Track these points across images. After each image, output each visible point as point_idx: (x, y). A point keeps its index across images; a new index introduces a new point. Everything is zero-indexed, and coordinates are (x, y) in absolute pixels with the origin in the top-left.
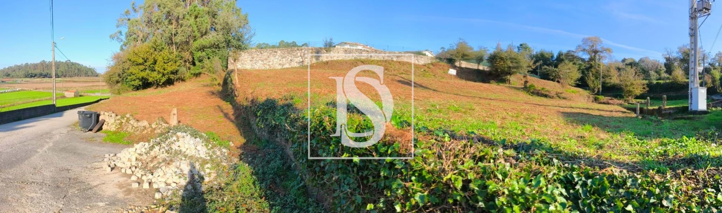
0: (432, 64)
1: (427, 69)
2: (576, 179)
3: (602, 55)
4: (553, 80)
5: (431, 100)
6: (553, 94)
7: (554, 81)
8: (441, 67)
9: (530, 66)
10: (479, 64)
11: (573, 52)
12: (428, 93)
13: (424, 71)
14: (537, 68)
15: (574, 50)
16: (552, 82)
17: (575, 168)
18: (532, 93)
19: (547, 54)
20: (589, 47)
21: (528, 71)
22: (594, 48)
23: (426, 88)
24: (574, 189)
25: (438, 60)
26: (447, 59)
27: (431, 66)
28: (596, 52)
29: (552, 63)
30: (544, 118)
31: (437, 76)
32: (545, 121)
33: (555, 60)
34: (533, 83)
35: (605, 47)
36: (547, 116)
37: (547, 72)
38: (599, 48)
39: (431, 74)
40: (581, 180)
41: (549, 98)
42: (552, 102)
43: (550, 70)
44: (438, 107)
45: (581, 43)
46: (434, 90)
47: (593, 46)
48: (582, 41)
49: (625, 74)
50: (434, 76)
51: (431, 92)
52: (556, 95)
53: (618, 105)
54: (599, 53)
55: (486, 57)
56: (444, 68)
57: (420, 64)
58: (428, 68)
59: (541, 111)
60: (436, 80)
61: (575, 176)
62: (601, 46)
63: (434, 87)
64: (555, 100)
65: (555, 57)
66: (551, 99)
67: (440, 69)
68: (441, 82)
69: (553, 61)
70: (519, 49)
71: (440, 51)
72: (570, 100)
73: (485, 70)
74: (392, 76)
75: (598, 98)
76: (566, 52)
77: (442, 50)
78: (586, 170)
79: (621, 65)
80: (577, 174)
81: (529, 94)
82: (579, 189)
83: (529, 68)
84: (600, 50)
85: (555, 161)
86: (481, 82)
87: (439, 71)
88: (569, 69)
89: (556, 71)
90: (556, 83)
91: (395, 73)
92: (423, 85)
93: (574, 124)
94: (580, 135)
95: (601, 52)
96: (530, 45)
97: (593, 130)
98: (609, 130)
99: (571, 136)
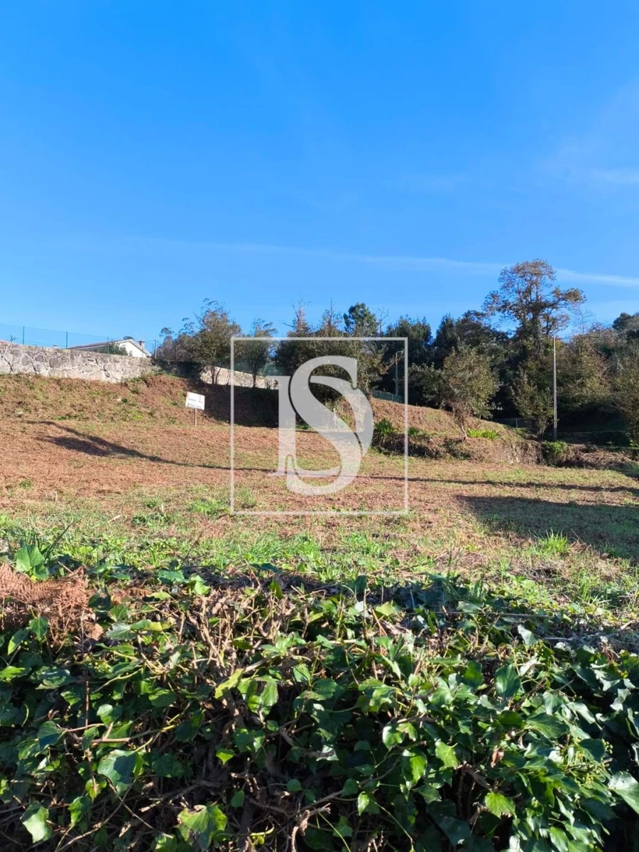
0: (144, 380)
1: (131, 397)
2: (607, 685)
3: (554, 313)
4: (433, 405)
5: (145, 489)
6: (436, 444)
7: (437, 408)
8: (165, 389)
9: (375, 370)
10: (255, 374)
11: (477, 314)
12: (136, 468)
13: (125, 401)
14: (391, 370)
15: (480, 310)
16: (430, 410)
17: (590, 655)
18: (387, 445)
19: (414, 329)
20: (517, 296)
21: (372, 385)
22: (533, 296)
23: (132, 453)
24: (607, 711)
25: (157, 368)
26: (180, 364)
27: (143, 387)
28: (537, 307)
29: (428, 354)
30: (430, 516)
31: (157, 414)
32: (435, 525)
33: (435, 344)
34: (387, 417)
35: (564, 289)
36: (436, 511)
37: (419, 380)
38: (546, 294)
39: (143, 409)
40: (622, 686)
41: (428, 459)
42: (437, 467)
43: (424, 376)
44: (162, 508)
45: (497, 287)
46: (153, 459)
47: (529, 291)
48: (501, 280)
49: (631, 366)
50: (151, 414)
51: (144, 463)
52: (444, 449)
53: (611, 468)
54: (546, 311)
55: (272, 352)
56: (174, 391)
57: (114, 381)
58: (134, 392)
59: (417, 495)
60: (156, 428)
61: (600, 675)
62: (553, 289)
63: (152, 448)
64: (443, 462)
65: (434, 335)
66: (434, 461)
67: (164, 394)
68: (169, 432)
69: (428, 347)
70: (348, 323)
71: (161, 341)
72: (481, 459)
73: (272, 388)
74: (38, 427)
75: (552, 450)
76: (462, 318)
77: (165, 335)
78: (625, 662)
79: (613, 339)
80: (604, 669)
81: (380, 451)
82: (623, 714)
83: (372, 375)
84: (551, 299)
85: (525, 633)
86: (263, 426)
87: (162, 398)
88: (471, 369)
89: (440, 376)
90: (441, 413)
91: (47, 416)
92: (123, 445)
93: (512, 534)
94: (538, 565)
95: (553, 305)
96: (372, 309)
97: (572, 549)
98: (613, 550)
99: (517, 570)
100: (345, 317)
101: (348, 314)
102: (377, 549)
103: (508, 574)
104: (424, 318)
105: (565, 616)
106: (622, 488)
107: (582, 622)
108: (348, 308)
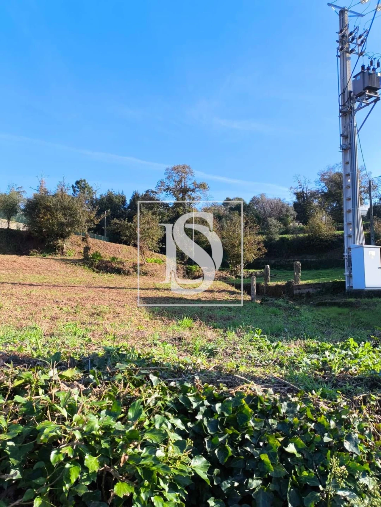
2: (195, 405)
3: (193, 195)
4: (126, 243)
6: (128, 266)
7: (129, 245)
9: (92, 221)
10: (9, 219)
11: (153, 192)
14: (102, 222)
15: (154, 190)
16: (125, 246)
17: (188, 388)
18: (98, 267)
19: (116, 198)
20: (174, 183)
21: (89, 230)
22: (183, 184)
24: (194, 420)
28: (185, 191)
29: (125, 213)
30: (118, 309)
32: (121, 315)
33: (129, 208)
34: (99, 250)
35: (198, 182)
36: (124, 307)
37: (118, 228)
38: (189, 184)
40: (203, 405)
41: (123, 275)
42: (127, 280)
43: (121, 225)
45: (163, 177)
47: (180, 181)
48: (166, 173)
49: (231, 226)
52: (133, 270)
53: (220, 280)
54: (190, 193)
55: (22, 206)
59: (114, 297)
61: (192, 399)
62: (193, 181)
64: (131, 277)
65: (128, 202)
66: (126, 277)
69: (125, 209)
70: (74, 191)
72: (153, 275)
73: (21, 230)
75: (191, 270)
76: (144, 193)
78: (206, 390)
79: (223, 211)
80: (194, 396)
81: (94, 271)
82: (202, 421)
83: (90, 224)
84: (192, 187)
85: (154, 379)
86: (14, 254)
88: (149, 223)
89: (130, 226)
90: (131, 248)
93: (165, 318)
94: (176, 335)
95: (193, 190)
96: (90, 183)
97: (194, 325)
98: (215, 324)
99: (164, 339)
100: (73, 187)
101: (75, 185)
102: (81, 332)
103: (158, 342)
104: (123, 192)
105: (181, 365)
106: (224, 291)
107: (190, 368)
108: (75, 181)
